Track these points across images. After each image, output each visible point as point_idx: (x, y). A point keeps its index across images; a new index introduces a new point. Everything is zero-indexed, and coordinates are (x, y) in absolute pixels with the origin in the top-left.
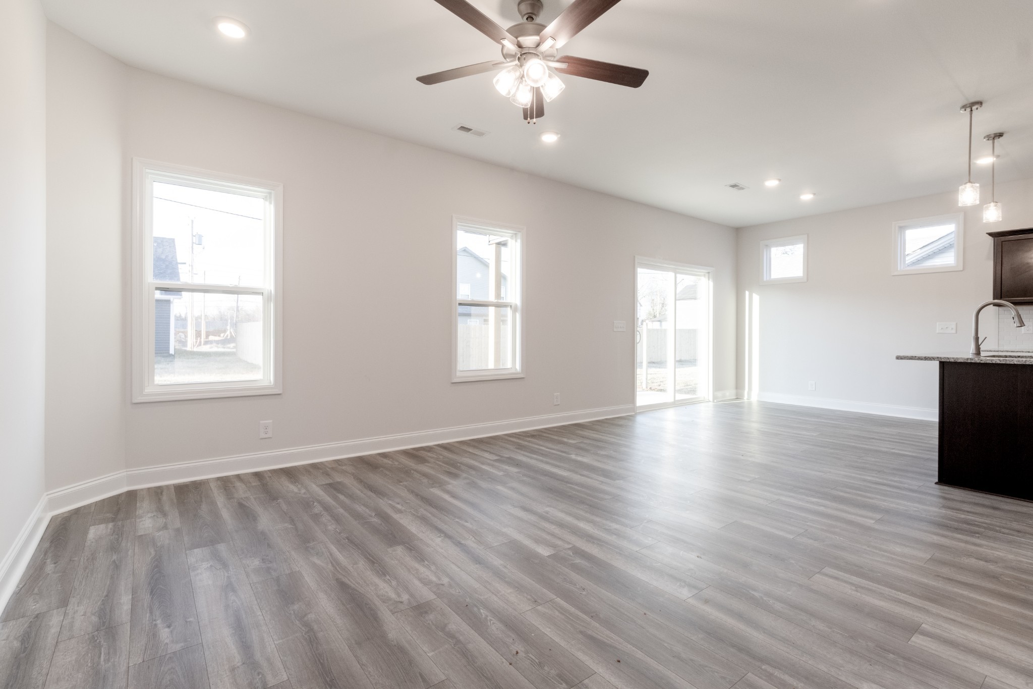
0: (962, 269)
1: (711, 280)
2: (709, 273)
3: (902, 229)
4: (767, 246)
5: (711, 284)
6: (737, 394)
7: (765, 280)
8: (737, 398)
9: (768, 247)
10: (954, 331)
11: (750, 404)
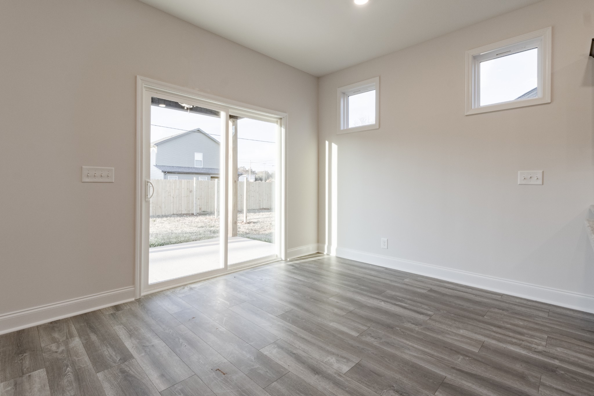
0: (549, 101)
1: (283, 126)
2: (281, 119)
3: (477, 59)
4: (344, 93)
5: (283, 130)
6: (318, 248)
7: (342, 128)
8: (318, 253)
9: (346, 95)
10: (540, 182)
11: (329, 259)
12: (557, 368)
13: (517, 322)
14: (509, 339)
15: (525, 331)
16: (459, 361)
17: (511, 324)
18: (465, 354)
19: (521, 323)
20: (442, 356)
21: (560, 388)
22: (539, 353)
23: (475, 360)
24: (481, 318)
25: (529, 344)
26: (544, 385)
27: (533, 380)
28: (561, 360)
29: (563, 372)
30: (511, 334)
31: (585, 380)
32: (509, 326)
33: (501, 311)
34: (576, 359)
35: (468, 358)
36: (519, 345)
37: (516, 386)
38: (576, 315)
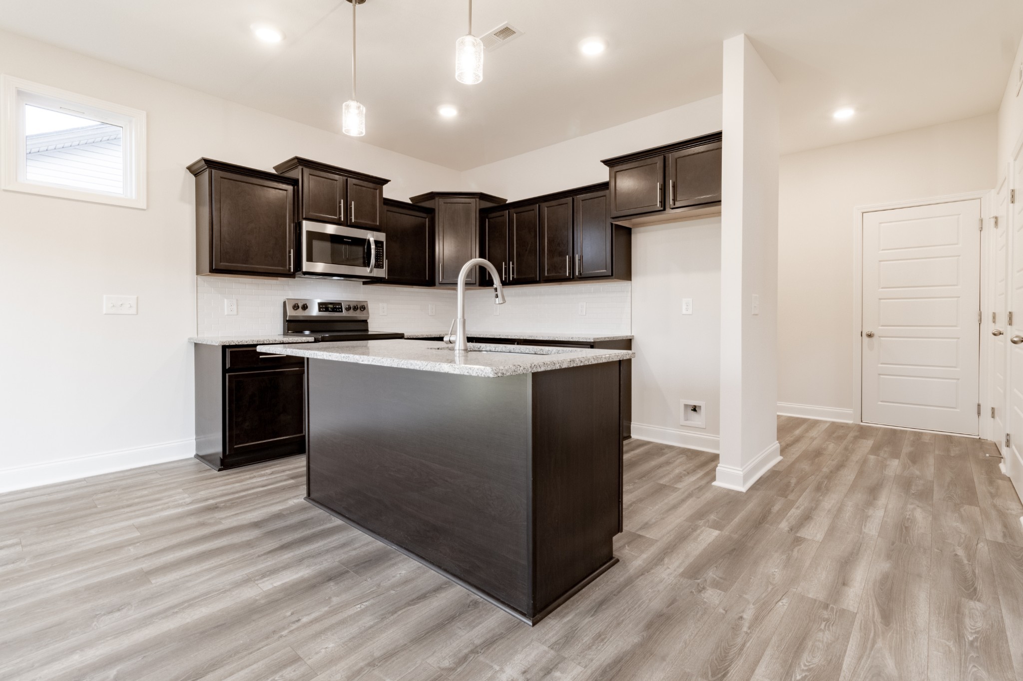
12: (216, 504)
13: (139, 494)
14: (153, 509)
15: (157, 496)
16: (132, 551)
17: (137, 498)
18: (132, 543)
19: (145, 492)
20: (109, 560)
21: (233, 513)
22: (191, 503)
23: (146, 540)
24: (95, 510)
25: (176, 503)
26: (222, 519)
27: (212, 521)
28: (213, 498)
29: (223, 504)
30: (149, 505)
31: (241, 500)
32: (136, 500)
33: (108, 494)
34: (221, 492)
35: (138, 544)
36: (169, 508)
37: (206, 532)
38: (181, 464)
